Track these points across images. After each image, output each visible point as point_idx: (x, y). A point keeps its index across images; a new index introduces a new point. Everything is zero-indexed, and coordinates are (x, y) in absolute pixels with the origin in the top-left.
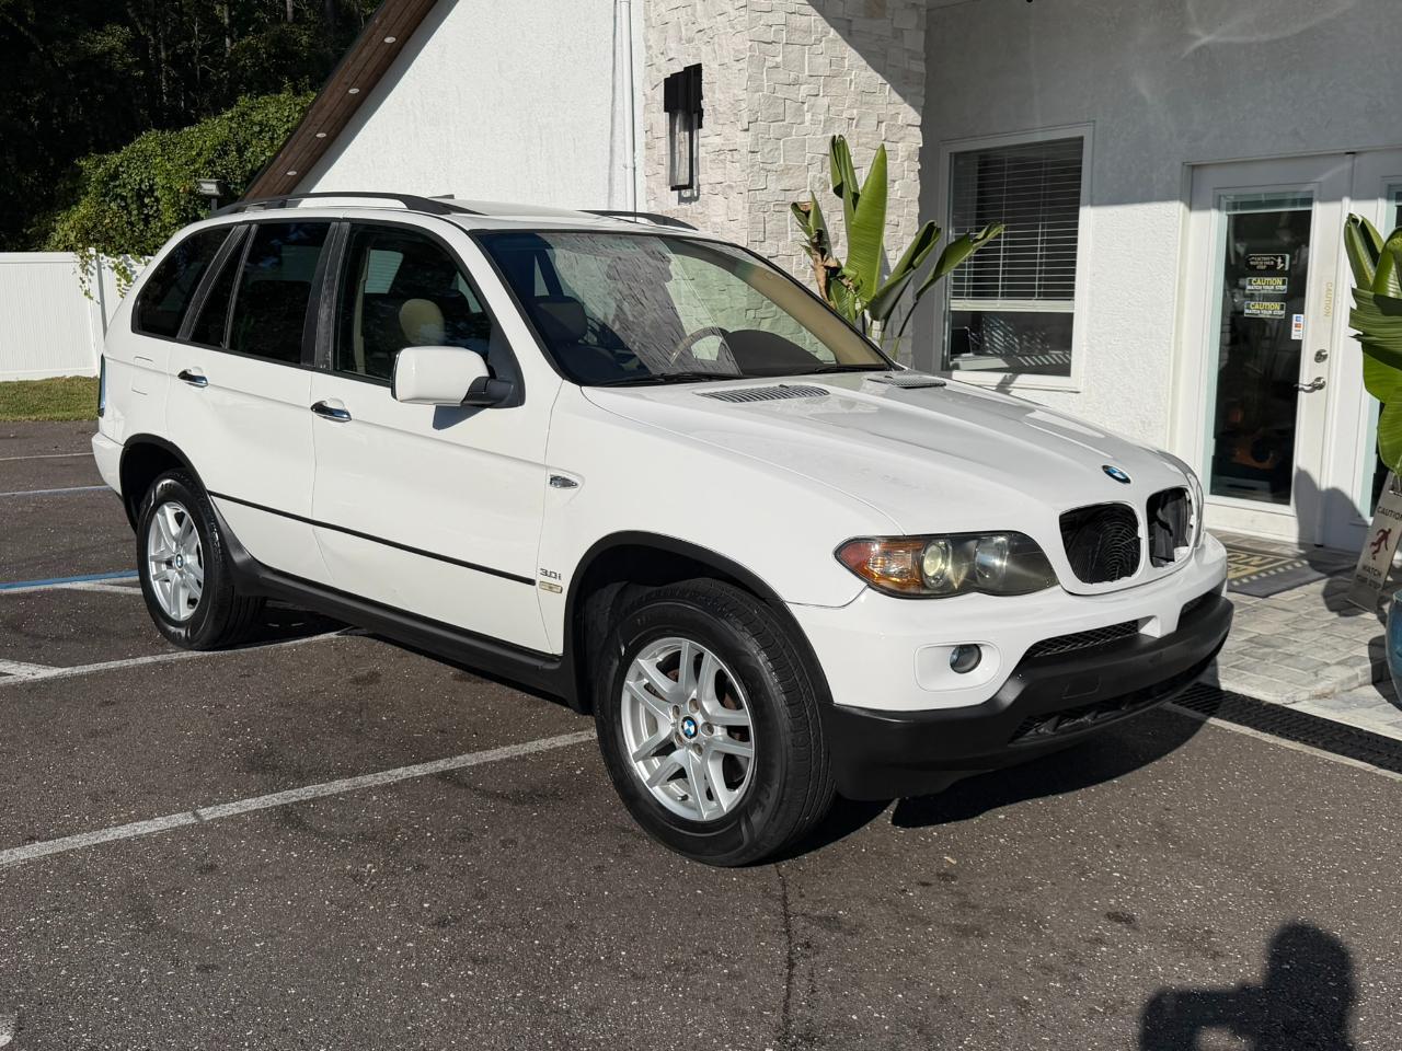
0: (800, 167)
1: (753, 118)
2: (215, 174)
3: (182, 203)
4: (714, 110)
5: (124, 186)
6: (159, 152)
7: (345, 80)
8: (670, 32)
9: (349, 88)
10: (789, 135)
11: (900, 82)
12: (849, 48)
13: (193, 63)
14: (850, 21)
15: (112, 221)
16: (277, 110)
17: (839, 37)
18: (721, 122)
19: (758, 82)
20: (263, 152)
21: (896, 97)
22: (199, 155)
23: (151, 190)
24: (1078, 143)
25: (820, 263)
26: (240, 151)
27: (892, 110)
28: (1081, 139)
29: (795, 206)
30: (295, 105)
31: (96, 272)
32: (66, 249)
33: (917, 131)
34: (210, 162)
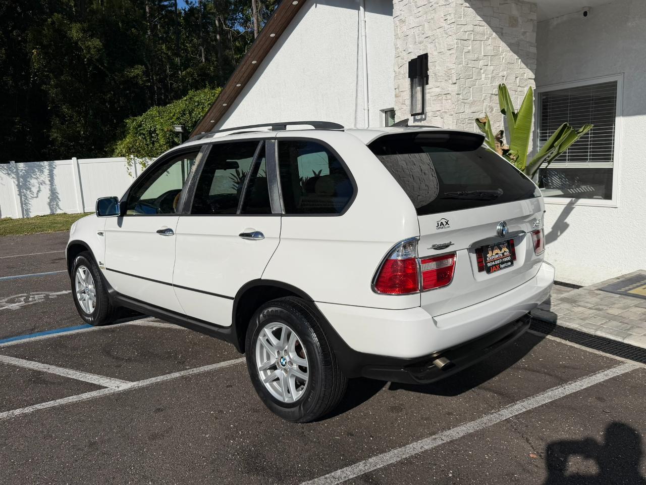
0: (480, 100)
1: (458, 78)
2: (180, 123)
3: (168, 135)
4: (435, 74)
5: (144, 129)
6: (158, 115)
7: (235, 80)
8: (409, 40)
9: (237, 84)
10: (475, 85)
11: (525, 58)
12: (502, 42)
13: (167, 81)
14: (502, 28)
15: (139, 144)
16: (205, 96)
17: (497, 37)
18: (439, 81)
19: (460, 60)
20: (199, 114)
21: (523, 65)
22: (174, 116)
23: (155, 131)
24: (614, 85)
25: (500, 148)
26: (190, 113)
27: (522, 71)
28: (616, 82)
29: (477, 120)
30: (212, 93)
31: (133, 165)
32: (122, 156)
33: (533, 81)
34: (178, 118)
